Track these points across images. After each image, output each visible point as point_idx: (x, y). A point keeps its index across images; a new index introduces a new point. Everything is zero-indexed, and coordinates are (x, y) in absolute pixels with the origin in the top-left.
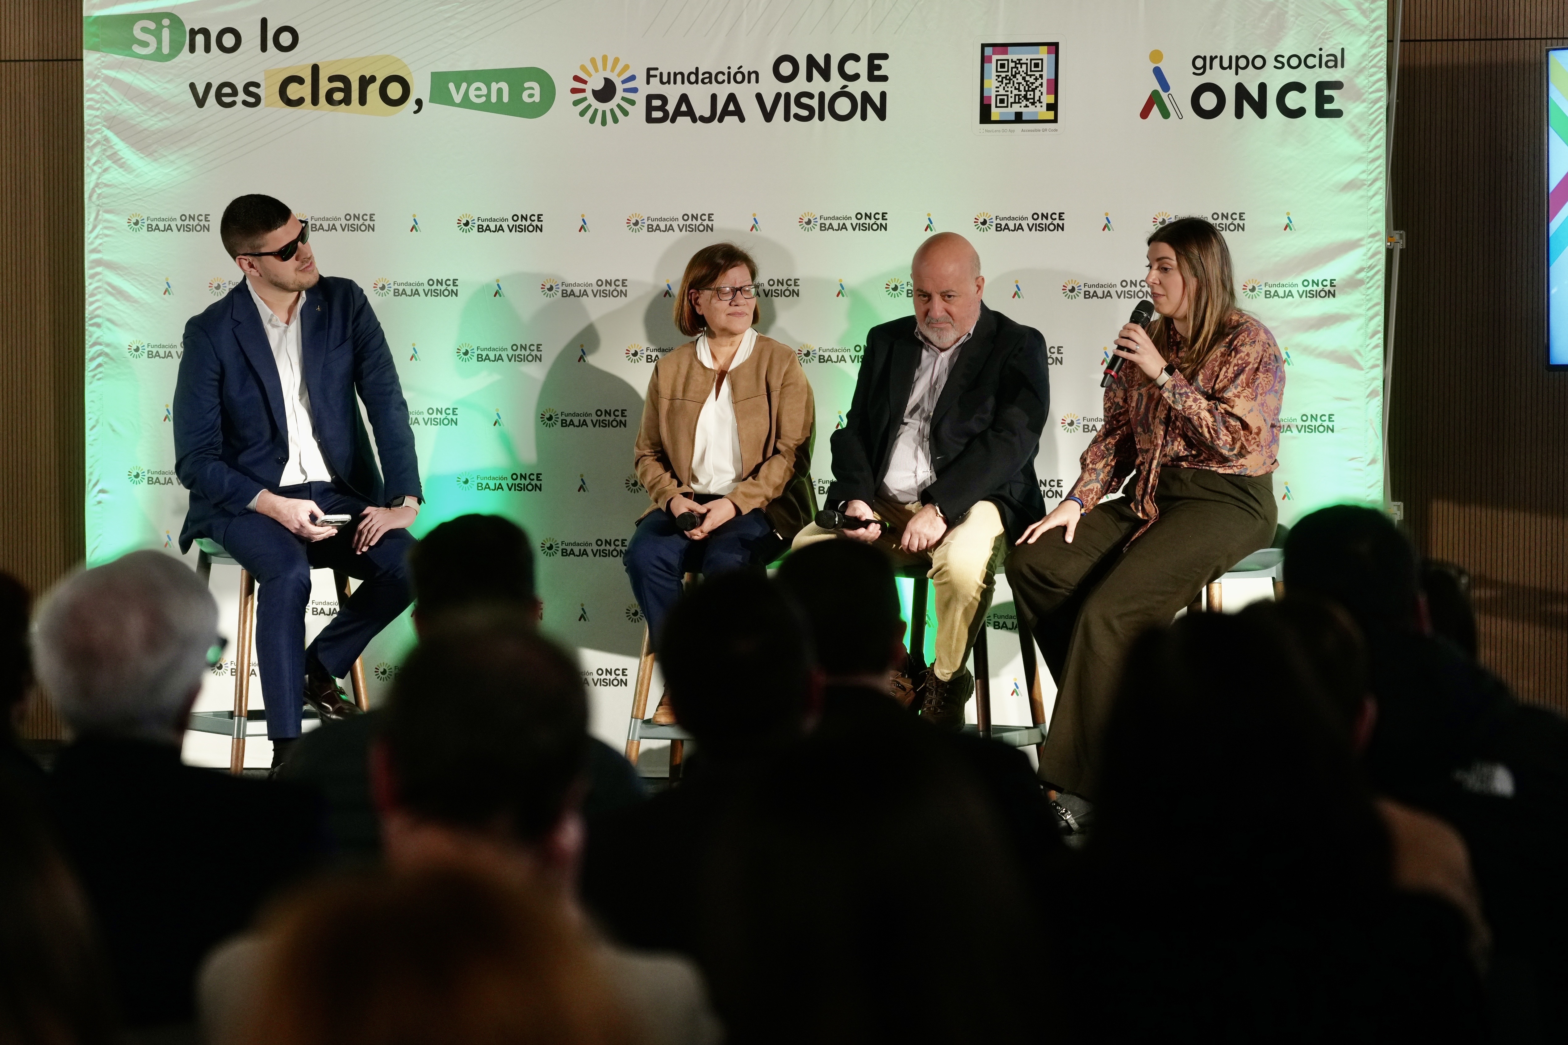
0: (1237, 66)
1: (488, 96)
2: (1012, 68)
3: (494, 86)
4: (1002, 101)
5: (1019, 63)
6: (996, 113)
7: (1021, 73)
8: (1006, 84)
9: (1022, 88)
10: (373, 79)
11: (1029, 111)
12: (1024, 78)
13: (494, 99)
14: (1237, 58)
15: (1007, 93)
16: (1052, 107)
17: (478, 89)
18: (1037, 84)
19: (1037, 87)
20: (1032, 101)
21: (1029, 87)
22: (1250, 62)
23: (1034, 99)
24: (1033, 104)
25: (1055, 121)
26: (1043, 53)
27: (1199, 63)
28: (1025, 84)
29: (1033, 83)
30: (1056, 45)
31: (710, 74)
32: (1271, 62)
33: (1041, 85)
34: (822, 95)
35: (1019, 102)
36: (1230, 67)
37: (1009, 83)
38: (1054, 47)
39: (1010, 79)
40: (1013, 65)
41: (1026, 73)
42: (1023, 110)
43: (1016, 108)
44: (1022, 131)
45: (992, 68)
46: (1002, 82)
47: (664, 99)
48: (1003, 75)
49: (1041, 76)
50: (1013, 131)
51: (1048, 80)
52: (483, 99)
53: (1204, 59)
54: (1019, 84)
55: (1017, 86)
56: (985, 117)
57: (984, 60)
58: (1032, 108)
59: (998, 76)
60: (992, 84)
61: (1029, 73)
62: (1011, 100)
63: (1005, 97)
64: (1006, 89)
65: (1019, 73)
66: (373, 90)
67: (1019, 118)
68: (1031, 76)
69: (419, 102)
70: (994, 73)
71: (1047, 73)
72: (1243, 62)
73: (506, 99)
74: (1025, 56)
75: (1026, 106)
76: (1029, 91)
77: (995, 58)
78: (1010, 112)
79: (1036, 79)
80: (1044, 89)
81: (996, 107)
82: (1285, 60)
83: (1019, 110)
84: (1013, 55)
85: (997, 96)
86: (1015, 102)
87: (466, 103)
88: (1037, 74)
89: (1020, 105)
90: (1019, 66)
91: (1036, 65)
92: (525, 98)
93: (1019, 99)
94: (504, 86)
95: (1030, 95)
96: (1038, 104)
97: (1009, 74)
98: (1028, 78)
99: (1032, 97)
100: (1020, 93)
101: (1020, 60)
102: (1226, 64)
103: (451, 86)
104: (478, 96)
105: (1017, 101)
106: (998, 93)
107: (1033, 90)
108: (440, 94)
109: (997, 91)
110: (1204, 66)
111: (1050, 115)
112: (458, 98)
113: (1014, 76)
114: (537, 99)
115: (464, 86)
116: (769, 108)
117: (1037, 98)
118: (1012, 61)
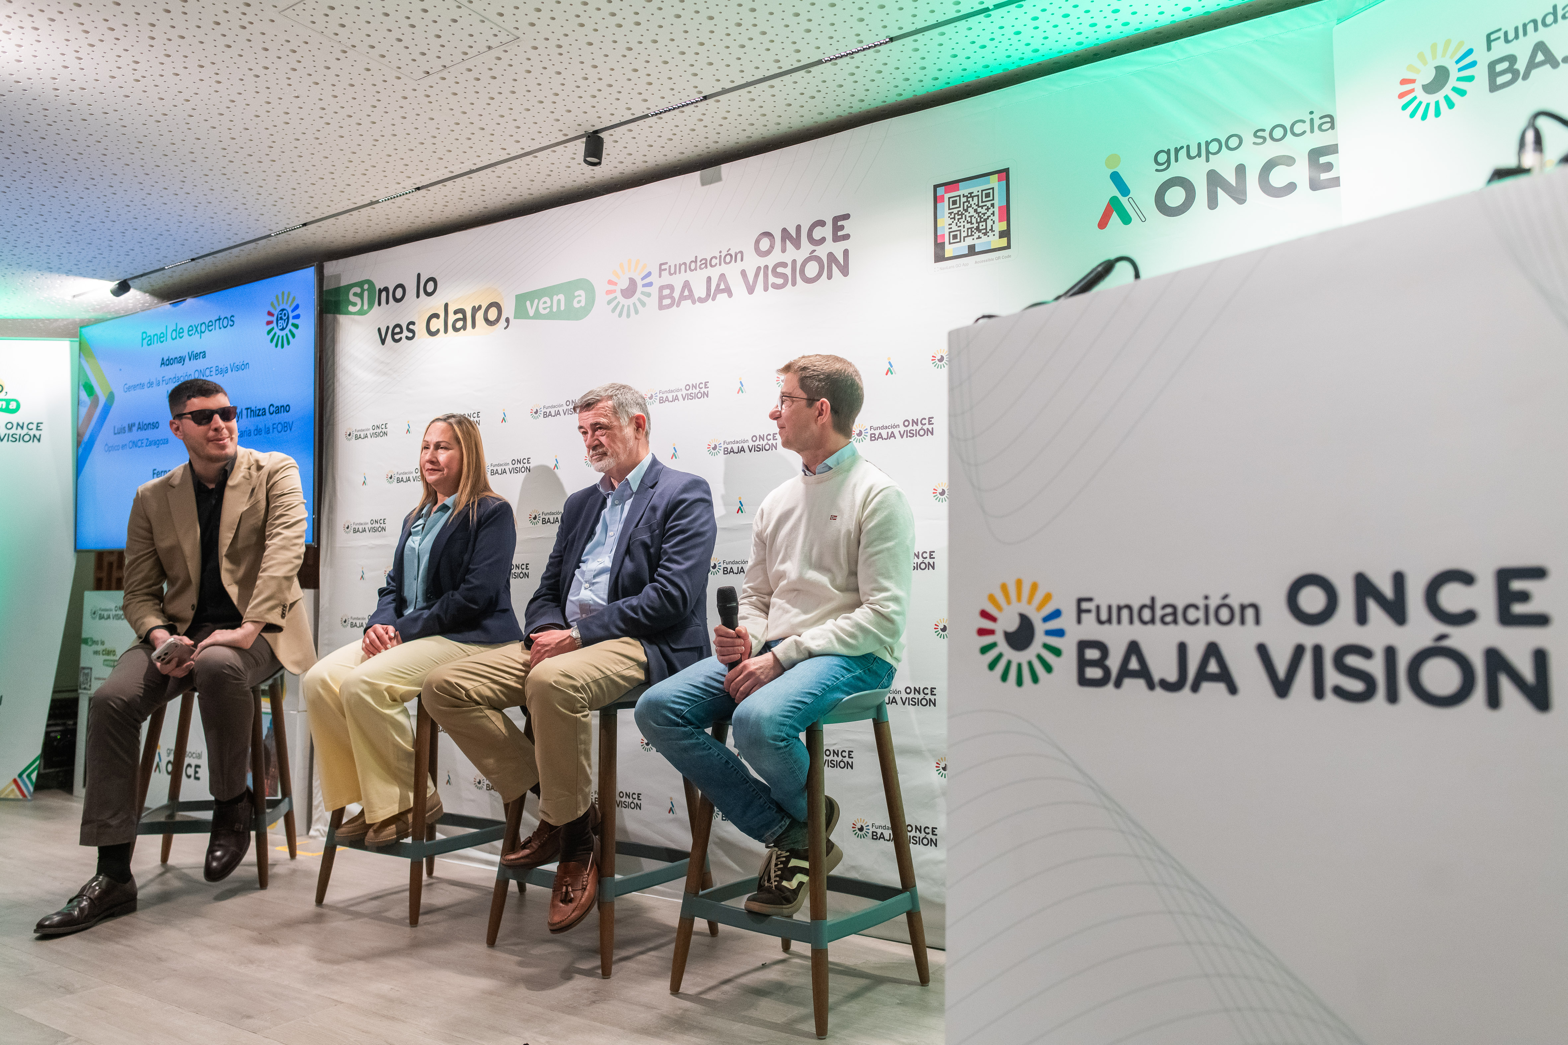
0: (1208, 152)
1: (551, 307)
2: (964, 203)
3: (555, 298)
4: (955, 237)
5: (971, 197)
6: (949, 250)
7: (973, 206)
8: (958, 219)
9: (974, 220)
10: (480, 307)
11: (981, 243)
12: (976, 211)
13: (555, 309)
14: (1207, 144)
15: (959, 228)
16: (1005, 234)
17: (545, 303)
18: (989, 214)
19: (989, 217)
20: (984, 231)
21: (981, 218)
22: (1224, 145)
23: (986, 229)
24: (985, 234)
25: (1008, 247)
26: (994, 182)
27: (1162, 158)
28: (976, 216)
29: (984, 214)
30: (1007, 171)
31: (706, 260)
32: (1248, 139)
33: (993, 214)
34: (794, 262)
35: (972, 235)
36: (1199, 155)
37: (962, 218)
38: (1004, 174)
39: (962, 214)
40: (964, 199)
41: (978, 205)
42: (976, 242)
43: (969, 241)
44: (976, 262)
45: (944, 207)
46: (954, 218)
47: (671, 287)
48: (955, 211)
49: (993, 205)
50: (967, 264)
51: (1000, 208)
52: (548, 310)
53: (1168, 152)
54: (971, 217)
55: (969, 219)
56: (940, 257)
57: (936, 200)
58: (984, 239)
59: (951, 213)
60: (944, 222)
61: (981, 204)
62: (964, 234)
63: (958, 233)
64: (959, 224)
65: (971, 206)
66: (480, 315)
67: (972, 251)
68: (982, 207)
69: (507, 320)
70: (947, 211)
71: (999, 201)
72: (1214, 147)
73: (562, 308)
74: (976, 188)
75: (979, 238)
76: (981, 222)
77: (947, 196)
78: (962, 247)
79: (988, 209)
80: (996, 218)
81: (950, 243)
82: (1266, 134)
83: (972, 243)
84: (964, 189)
85: (950, 232)
86: (968, 236)
87: (538, 316)
88: (989, 204)
89: (972, 237)
90: (970, 199)
91: (988, 195)
92: (576, 305)
93: (972, 232)
94: (561, 297)
95: (982, 226)
96: (990, 234)
97: (961, 209)
98: (979, 210)
99: (984, 227)
100: (972, 226)
101: (971, 193)
102: (1194, 152)
103: (528, 303)
104: (544, 309)
105: (970, 234)
106: (951, 230)
107: (985, 220)
108: (521, 313)
109: (949, 228)
110: (1168, 161)
111: (1004, 242)
112: (531, 312)
113: (966, 211)
114: (583, 304)
115: (536, 301)
116: (751, 282)
117: (989, 228)
118: (964, 196)
